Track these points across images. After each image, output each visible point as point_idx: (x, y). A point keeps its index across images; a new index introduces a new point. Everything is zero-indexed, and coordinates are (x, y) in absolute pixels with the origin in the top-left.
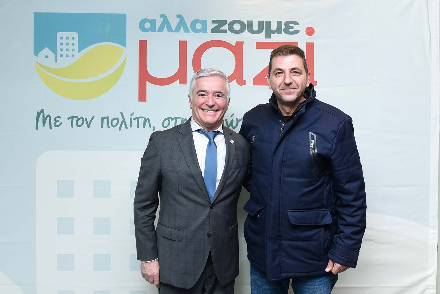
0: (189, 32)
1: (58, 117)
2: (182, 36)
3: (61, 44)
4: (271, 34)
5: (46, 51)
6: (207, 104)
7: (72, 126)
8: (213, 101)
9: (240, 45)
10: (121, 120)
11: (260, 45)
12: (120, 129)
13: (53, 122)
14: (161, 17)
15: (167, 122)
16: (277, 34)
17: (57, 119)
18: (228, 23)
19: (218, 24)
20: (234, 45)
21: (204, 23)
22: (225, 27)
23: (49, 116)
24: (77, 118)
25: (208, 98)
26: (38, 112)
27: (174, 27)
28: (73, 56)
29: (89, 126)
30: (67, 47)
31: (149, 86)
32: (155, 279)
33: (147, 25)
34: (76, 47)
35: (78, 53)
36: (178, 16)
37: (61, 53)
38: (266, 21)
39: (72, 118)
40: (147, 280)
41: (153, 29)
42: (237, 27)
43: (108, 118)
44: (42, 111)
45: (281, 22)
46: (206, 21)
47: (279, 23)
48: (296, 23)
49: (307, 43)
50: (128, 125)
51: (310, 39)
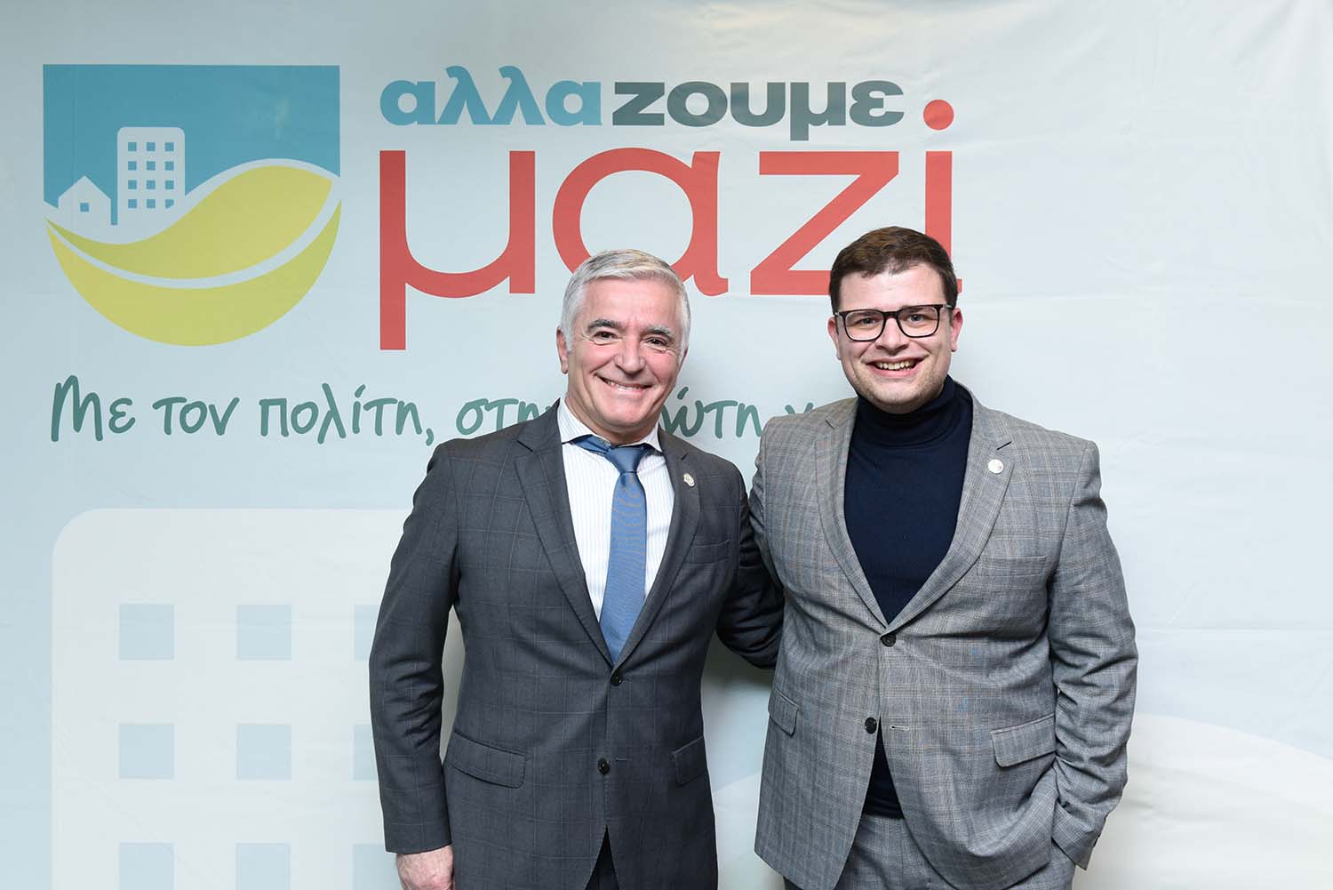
0: (544, 123)
1: (123, 399)
2: (519, 135)
3: (132, 166)
4: (810, 125)
5: (84, 188)
6: (620, 363)
7: (168, 430)
8: (639, 358)
9: (707, 162)
10: (324, 409)
11: (773, 163)
12: (321, 439)
13: (106, 416)
14: (450, 76)
15: (473, 415)
16: (829, 124)
17: (119, 408)
18: (668, 91)
19: (634, 96)
20: (689, 163)
21: (590, 92)
22: (659, 106)
23: (93, 397)
24: (182, 405)
25: (625, 346)
26: (59, 385)
27: (492, 108)
28: (169, 203)
29: (220, 428)
30: (150, 175)
31: (415, 300)
33: (407, 103)
34: (179, 175)
35: (186, 193)
36: (508, 71)
37: (133, 194)
38: (792, 84)
39: (168, 403)
41: (424, 114)
42: (697, 104)
43: (282, 403)
44: (72, 381)
45: (842, 85)
46: (598, 85)
47: (836, 90)
48: (893, 89)
49: (927, 153)
50: (348, 426)
51: (938, 141)
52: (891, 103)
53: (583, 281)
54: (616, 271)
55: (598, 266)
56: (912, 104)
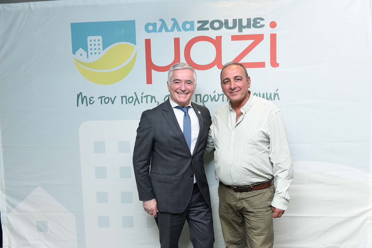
0: (181, 31)
1: (91, 97)
2: (176, 34)
3: (91, 45)
4: (243, 29)
5: (81, 51)
6: (181, 89)
7: (102, 104)
9: (219, 38)
10: (135, 98)
11: (234, 38)
12: (134, 105)
13: (88, 101)
14: (160, 21)
16: (247, 28)
17: (91, 99)
18: (210, 22)
19: (202, 24)
20: (215, 39)
21: (192, 23)
22: (208, 26)
23: (85, 97)
24: (105, 98)
25: (182, 85)
26: (78, 94)
27: (170, 28)
28: (99, 53)
29: (113, 103)
30: (95, 47)
31: (154, 72)
32: (153, 212)
33: (151, 28)
34: (101, 47)
35: (103, 50)
36: (173, 19)
37: (91, 51)
38: (238, 19)
39: (101, 97)
40: (148, 213)
41: (154, 30)
42: (216, 25)
43: (126, 97)
44: (81, 93)
45: (251, 19)
46: (193, 22)
47: (249, 20)
48: (262, 19)
49: (271, 34)
50: (140, 101)
51: (273, 31)
52: (262, 23)
53: (171, 70)
54: (179, 68)
55: (175, 67)
56: (267, 23)
